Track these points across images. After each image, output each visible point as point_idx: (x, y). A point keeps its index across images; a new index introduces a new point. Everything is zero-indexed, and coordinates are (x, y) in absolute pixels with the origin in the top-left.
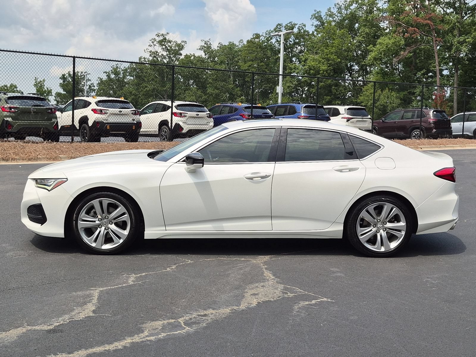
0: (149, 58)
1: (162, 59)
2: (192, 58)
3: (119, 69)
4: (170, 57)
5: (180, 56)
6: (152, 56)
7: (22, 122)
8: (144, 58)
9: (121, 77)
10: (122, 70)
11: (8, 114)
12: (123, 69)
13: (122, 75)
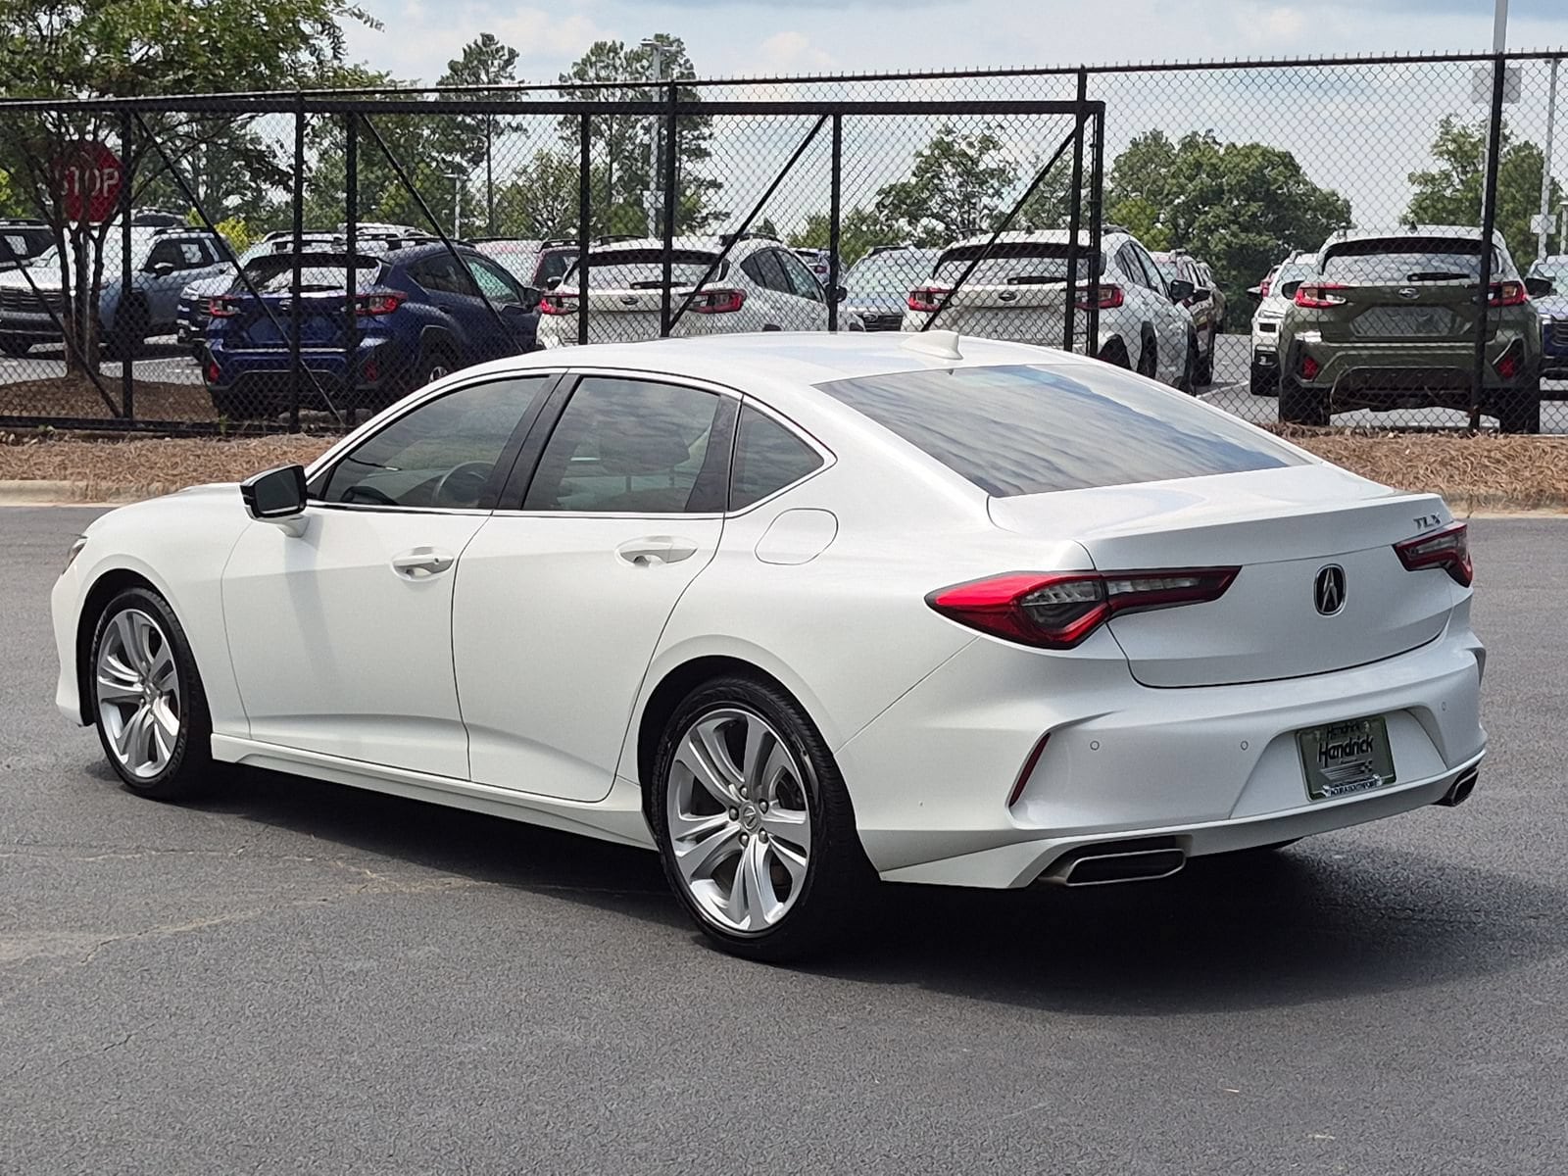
7: (1378, 348)
11: (1312, 319)
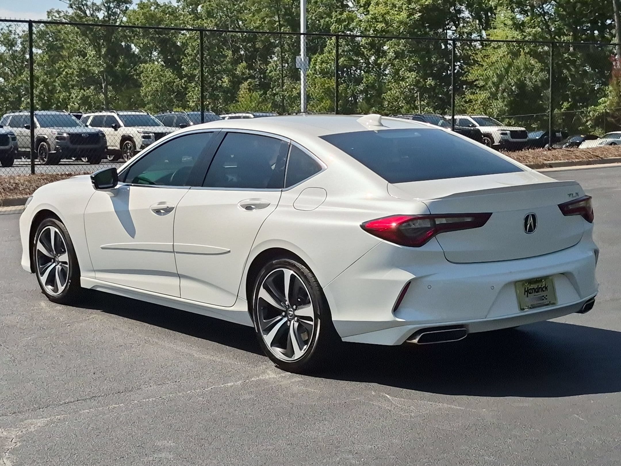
0: (67, 12)
1: (93, 11)
2: (152, 8)
3: (13, 36)
4: (109, 8)
5: (128, 6)
6: (74, 7)
8: (59, 12)
9: (18, 49)
10: (20, 37)
12: (21, 34)
13: (20, 46)
